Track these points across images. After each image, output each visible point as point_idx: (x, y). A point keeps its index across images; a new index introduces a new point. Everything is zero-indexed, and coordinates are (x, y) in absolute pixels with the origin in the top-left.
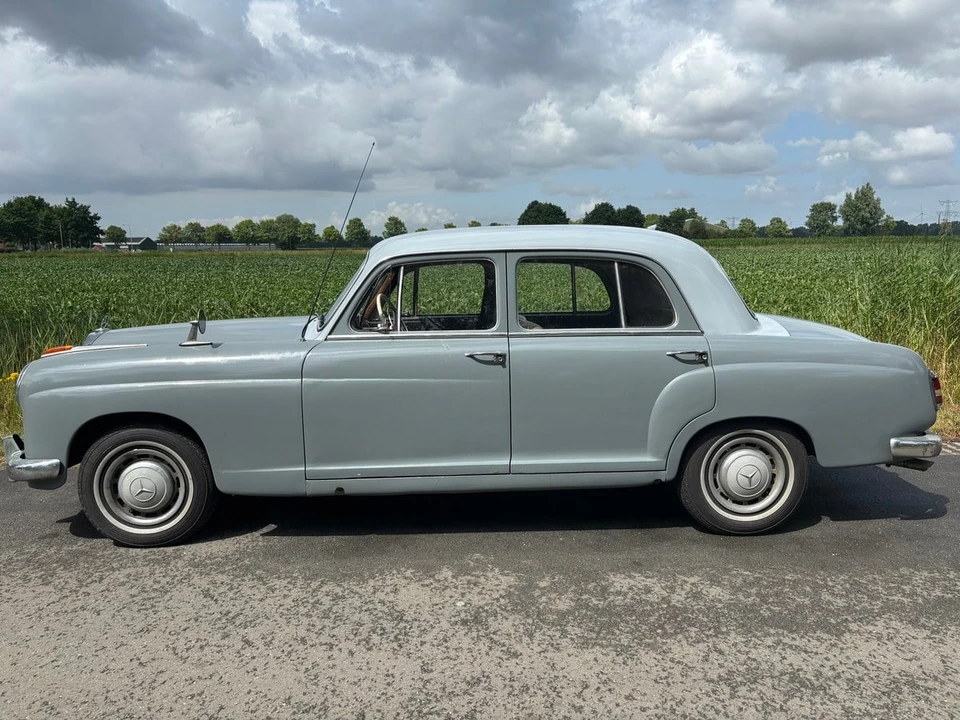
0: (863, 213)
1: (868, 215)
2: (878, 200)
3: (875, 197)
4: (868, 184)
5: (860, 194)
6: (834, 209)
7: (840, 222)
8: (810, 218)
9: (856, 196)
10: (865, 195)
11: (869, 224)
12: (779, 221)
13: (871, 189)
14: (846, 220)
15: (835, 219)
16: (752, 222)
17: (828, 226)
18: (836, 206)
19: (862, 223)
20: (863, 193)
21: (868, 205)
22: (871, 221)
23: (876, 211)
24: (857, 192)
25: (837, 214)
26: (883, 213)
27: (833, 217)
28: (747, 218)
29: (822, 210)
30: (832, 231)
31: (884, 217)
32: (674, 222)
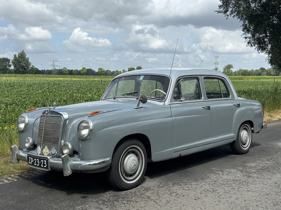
0: (22, 64)
1: (25, 65)
2: (28, 58)
3: (27, 57)
4: (23, 51)
5: (20, 55)
6: (9, 61)
7: (12, 67)
9: (18, 56)
10: (22, 55)
11: (25, 69)
13: (25, 53)
14: (15, 66)
15: (10, 66)
17: (7, 69)
18: (10, 60)
19: (22, 68)
20: (21, 55)
21: (24, 60)
22: (26, 68)
23: (27, 63)
24: (19, 54)
25: (11, 64)
26: (30, 64)
27: (9, 65)
29: (4, 61)
30: (10, 71)
31: (31, 66)
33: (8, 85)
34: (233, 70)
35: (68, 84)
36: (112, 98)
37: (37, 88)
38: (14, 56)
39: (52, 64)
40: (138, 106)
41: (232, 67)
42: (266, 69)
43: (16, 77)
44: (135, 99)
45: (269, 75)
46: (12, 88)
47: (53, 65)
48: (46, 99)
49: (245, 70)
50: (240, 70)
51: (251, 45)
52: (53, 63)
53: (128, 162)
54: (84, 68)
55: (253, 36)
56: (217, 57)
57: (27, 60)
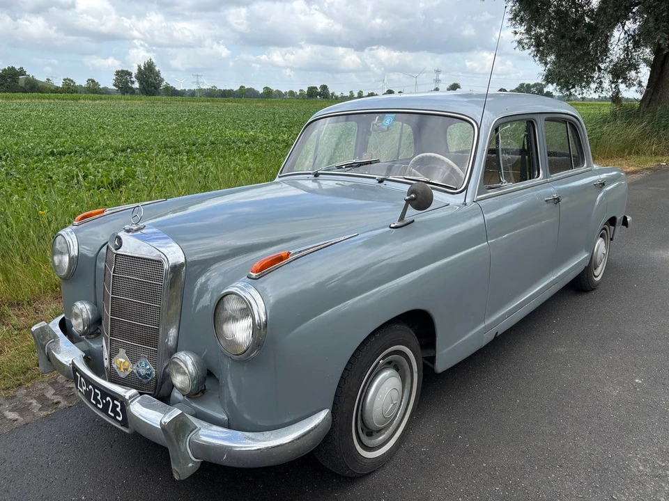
0: (150, 79)
1: (155, 81)
2: (159, 71)
3: (157, 69)
4: (151, 60)
5: (147, 66)
7: (136, 85)
8: (116, 80)
9: (144, 67)
11: (155, 88)
12: (93, 81)
13: (153, 63)
14: (141, 84)
15: (133, 82)
16: (72, 81)
17: (130, 88)
19: (151, 87)
20: (149, 66)
21: (153, 74)
22: (157, 86)
23: (159, 79)
24: (145, 64)
25: (134, 79)
26: (163, 80)
27: (131, 81)
28: (66, 78)
29: (122, 75)
30: (133, 91)
31: (164, 83)
32: (10, 77)
33: (127, 114)
35: (219, 112)
36: (310, 174)
37: (170, 119)
38: (137, 68)
40: (402, 218)
41: (460, 87)
44: (375, 181)
46: (132, 120)
48: (183, 139)
51: (523, 47)
52: (197, 79)
53: (378, 399)
54: (242, 87)
55: (528, 31)
56: (438, 71)
57: (158, 74)
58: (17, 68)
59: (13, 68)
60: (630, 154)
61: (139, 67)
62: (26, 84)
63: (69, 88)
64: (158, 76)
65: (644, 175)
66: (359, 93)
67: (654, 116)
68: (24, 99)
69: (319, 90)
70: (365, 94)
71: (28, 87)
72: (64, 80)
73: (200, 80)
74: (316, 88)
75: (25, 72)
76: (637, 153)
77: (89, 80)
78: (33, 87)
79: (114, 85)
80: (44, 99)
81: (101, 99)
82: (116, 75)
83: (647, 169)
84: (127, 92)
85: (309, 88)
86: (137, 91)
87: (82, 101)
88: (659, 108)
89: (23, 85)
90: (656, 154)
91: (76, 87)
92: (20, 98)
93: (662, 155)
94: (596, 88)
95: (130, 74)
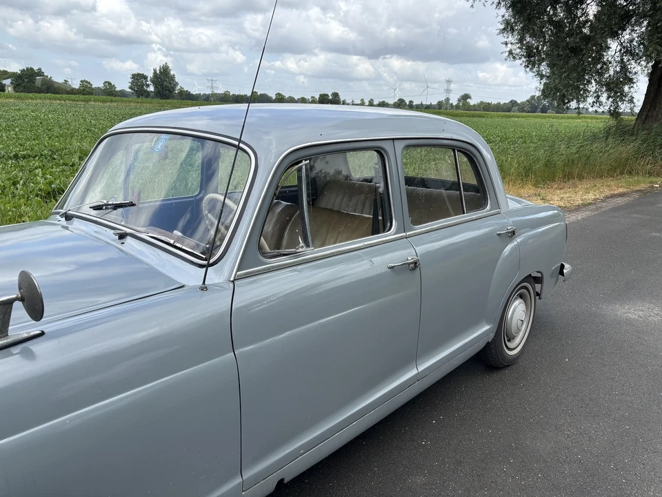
0: (165, 83)
1: (169, 85)
2: (174, 75)
3: (172, 73)
4: (166, 64)
5: (162, 70)
7: (152, 89)
8: (131, 83)
9: (160, 71)
11: (169, 92)
12: (110, 84)
13: (168, 67)
14: (156, 87)
15: (148, 86)
16: (89, 83)
17: (144, 90)
19: (166, 90)
20: (164, 70)
21: (168, 78)
22: (171, 90)
23: (173, 82)
24: (160, 68)
25: (149, 83)
26: (177, 84)
27: (146, 84)
28: (83, 79)
29: (138, 79)
30: (148, 94)
31: (178, 87)
32: (27, 78)
34: (472, 102)
38: (153, 71)
39: (210, 85)
41: (470, 98)
42: (519, 102)
43: (151, 103)
45: (522, 112)
47: (212, 87)
49: (488, 103)
50: (482, 103)
51: (514, 57)
52: (212, 83)
54: (254, 93)
56: (449, 82)
57: (173, 78)
58: (36, 68)
59: (32, 69)
60: (622, 173)
61: (155, 71)
62: (42, 85)
63: (84, 90)
64: (173, 80)
65: (632, 199)
66: (370, 102)
67: (649, 134)
68: (36, 99)
69: (331, 98)
70: (376, 102)
71: (44, 87)
72: (81, 81)
73: (214, 85)
74: (327, 95)
75: (43, 73)
76: (630, 173)
77: (106, 82)
78: (50, 88)
79: (130, 88)
80: (55, 100)
81: (112, 101)
82: (132, 78)
83: (637, 191)
84: (142, 95)
85: (320, 95)
86: (152, 94)
87: (93, 103)
88: (655, 126)
89: (40, 86)
90: (650, 174)
91: (92, 89)
92: (32, 99)
93: (658, 175)
94: (593, 102)
95: (146, 78)
